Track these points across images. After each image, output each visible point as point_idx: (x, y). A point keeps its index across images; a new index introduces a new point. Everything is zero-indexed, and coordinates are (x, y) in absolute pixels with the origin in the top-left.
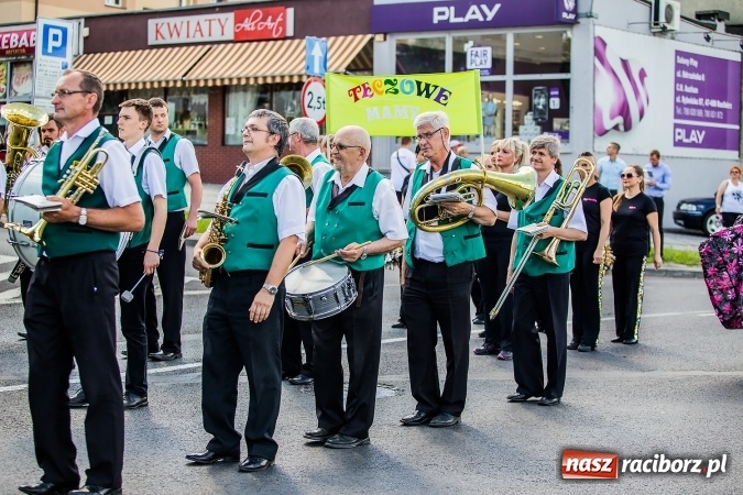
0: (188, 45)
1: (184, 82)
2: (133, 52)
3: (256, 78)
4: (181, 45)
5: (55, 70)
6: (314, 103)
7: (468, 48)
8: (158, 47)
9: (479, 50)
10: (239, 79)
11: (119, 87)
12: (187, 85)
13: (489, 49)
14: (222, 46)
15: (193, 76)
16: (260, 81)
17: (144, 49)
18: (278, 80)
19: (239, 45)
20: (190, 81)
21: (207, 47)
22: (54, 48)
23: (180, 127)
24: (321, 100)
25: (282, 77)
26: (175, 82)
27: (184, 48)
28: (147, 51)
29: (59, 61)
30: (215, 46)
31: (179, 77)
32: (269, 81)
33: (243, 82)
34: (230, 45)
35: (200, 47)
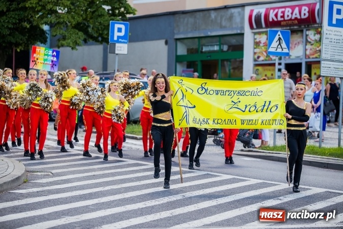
22: (337, 20)
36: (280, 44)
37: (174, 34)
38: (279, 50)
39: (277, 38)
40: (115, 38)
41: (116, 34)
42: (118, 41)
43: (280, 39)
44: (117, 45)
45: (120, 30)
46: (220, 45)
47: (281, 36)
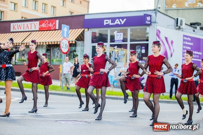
0: (24, 32)
2: (5, 34)
3: (46, 43)
7: (115, 33)
8: (14, 32)
9: (119, 34)
10: (40, 43)
13: (122, 34)
14: (35, 32)
15: (25, 42)
16: (47, 44)
17: (9, 33)
18: (53, 43)
19: (40, 32)
21: (30, 32)
23: (21, 59)
24: (67, 46)
26: (19, 43)
27: (22, 33)
30: (33, 32)
31: (21, 42)
32: (50, 43)
33: (42, 44)
34: (38, 32)
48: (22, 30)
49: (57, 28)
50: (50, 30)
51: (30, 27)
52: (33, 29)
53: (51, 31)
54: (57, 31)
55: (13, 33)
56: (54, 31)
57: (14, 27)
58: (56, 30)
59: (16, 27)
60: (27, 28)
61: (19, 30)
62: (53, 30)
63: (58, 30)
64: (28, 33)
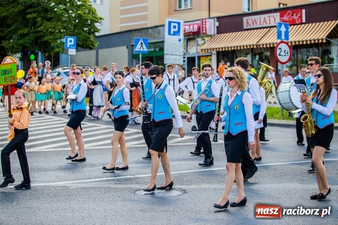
0: (260, 28)
1: (257, 45)
2: (237, 33)
4: (257, 29)
5: (175, 42)
6: (282, 53)
8: (248, 30)
11: (233, 49)
12: (258, 47)
14: (274, 28)
15: (261, 43)
17: (242, 31)
20: (260, 45)
21: (269, 29)
22: (174, 32)
24: (286, 52)
25: (299, 42)
26: (253, 45)
27: (259, 30)
28: (243, 32)
29: (176, 38)
30: (272, 28)
31: (255, 43)
35: (265, 29)
36: (142, 46)
37: (131, 42)
38: (142, 50)
39: (140, 43)
40: (68, 46)
41: (69, 44)
42: (70, 48)
43: (142, 43)
44: (70, 50)
45: (71, 41)
46: (154, 48)
47: (142, 42)
48: (258, 26)
49: (304, 21)
50: (294, 25)
51: (268, 22)
52: (273, 24)
53: (296, 26)
54: (303, 25)
55: (246, 32)
56: (299, 26)
57: (247, 23)
58: (301, 23)
59: (250, 22)
60: (265, 23)
61: (255, 26)
62: (298, 24)
63: (305, 23)
64: (265, 30)
